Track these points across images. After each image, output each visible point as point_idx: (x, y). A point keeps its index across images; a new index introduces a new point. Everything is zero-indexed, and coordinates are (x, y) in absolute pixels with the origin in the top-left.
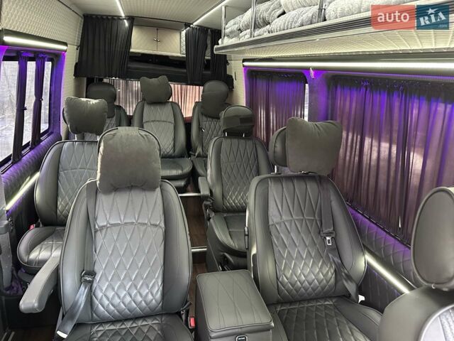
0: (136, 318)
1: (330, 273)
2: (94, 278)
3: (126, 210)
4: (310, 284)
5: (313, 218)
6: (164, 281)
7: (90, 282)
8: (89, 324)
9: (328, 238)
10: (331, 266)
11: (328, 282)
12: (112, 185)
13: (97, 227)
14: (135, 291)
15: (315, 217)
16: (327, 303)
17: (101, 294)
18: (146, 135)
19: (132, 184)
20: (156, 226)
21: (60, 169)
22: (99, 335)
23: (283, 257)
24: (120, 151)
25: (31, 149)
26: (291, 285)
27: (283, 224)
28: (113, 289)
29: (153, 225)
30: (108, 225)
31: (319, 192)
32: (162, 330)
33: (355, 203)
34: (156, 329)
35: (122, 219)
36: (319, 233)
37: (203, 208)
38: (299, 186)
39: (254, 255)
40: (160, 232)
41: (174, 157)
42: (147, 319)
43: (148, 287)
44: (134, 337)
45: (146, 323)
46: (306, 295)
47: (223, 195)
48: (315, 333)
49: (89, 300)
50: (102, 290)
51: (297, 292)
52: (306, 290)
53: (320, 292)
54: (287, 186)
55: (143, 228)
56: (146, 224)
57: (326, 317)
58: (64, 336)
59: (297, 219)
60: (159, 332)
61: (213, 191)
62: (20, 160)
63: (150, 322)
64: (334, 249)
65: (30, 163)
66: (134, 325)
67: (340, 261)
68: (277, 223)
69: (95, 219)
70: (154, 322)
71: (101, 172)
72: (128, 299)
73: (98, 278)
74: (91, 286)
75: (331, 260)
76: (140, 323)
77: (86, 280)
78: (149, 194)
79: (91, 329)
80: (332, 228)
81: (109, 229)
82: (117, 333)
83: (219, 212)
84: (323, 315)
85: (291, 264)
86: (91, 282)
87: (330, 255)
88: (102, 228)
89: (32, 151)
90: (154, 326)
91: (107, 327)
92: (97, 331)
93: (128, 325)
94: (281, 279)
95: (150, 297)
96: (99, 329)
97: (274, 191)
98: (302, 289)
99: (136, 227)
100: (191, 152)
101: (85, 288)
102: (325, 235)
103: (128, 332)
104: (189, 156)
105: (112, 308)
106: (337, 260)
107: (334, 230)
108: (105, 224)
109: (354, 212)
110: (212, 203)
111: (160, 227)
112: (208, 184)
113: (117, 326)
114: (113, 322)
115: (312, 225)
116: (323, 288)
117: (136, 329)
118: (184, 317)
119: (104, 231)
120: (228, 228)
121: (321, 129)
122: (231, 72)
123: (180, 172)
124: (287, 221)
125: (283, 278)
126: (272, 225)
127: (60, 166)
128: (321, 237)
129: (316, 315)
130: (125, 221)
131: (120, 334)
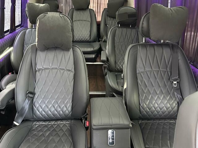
0: (57, 120)
1: (174, 104)
2: (34, 96)
3: (53, 61)
4: (161, 109)
5: (166, 70)
6: (73, 101)
7: (31, 97)
8: (31, 120)
9: (174, 82)
10: (176, 100)
11: (172, 109)
12: (44, 45)
13: (37, 69)
14: (57, 105)
15: (167, 69)
17: (38, 105)
18: (63, 16)
19: (56, 46)
20: (70, 71)
21: (25, 43)
22: (36, 126)
23: (144, 93)
24: (48, 25)
25: (10, 33)
26: (149, 109)
27: (145, 73)
28: (45, 103)
29: (68, 70)
30: (43, 69)
31: (171, 54)
32: (71, 127)
33: (195, 63)
34: (68, 126)
35: (51, 65)
36: (169, 79)
37: (103, 69)
38: (158, 50)
39: (125, 89)
40: (72, 74)
41: (90, 42)
42: (63, 121)
43: (64, 103)
44: (54, 129)
45: (63, 123)
46: (158, 115)
47: (115, 62)
48: (161, 136)
49: (31, 107)
50: (38, 103)
51: (152, 113)
52: (158, 112)
53: (168, 115)
54: (150, 50)
55: (62, 71)
56: (64, 69)
57: (169, 129)
58: (17, 124)
59: (155, 71)
60: (69, 128)
61: (109, 59)
62: (3, 37)
63: (64, 122)
64: (178, 89)
65: (8, 39)
66: (56, 123)
67: (181, 97)
68: (142, 72)
69: (36, 64)
70: (67, 122)
71: (38, 37)
72: (53, 109)
73: (36, 96)
74: (33, 100)
75: (176, 96)
76: (59, 122)
77: (29, 96)
78: (66, 53)
79: (32, 123)
80: (178, 77)
81: (43, 70)
82: (46, 126)
83: (113, 71)
84: (168, 128)
85: (149, 97)
86: (33, 98)
87: (175, 93)
88: (39, 70)
89: (10, 34)
90: (66, 124)
91: (41, 123)
92: (35, 125)
93: (53, 123)
94: (142, 105)
95: (65, 109)
96: (37, 123)
97: (141, 53)
98: (156, 112)
99: (58, 71)
100: (100, 39)
101: (29, 101)
102: (172, 81)
103: (52, 126)
104: (99, 41)
105: (44, 113)
106: (179, 96)
107: (179, 78)
108: (41, 68)
109: (194, 68)
110: (108, 66)
111: (72, 71)
112: (106, 54)
113: (47, 123)
114: (44, 121)
115: (164, 75)
116: (169, 112)
117: (56, 125)
118: (83, 121)
119: (40, 72)
120: (117, 80)
121: (173, 11)
123: (92, 49)
124: (148, 71)
125: (143, 105)
126: (139, 73)
127: (25, 42)
128: (170, 81)
129: (163, 127)
130: (52, 67)
131: (47, 127)
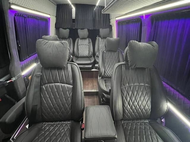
11: (147, 114)
16: (145, 121)
22: (45, 126)
32: (71, 126)
41: (89, 57)
63: (66, 122)
76: (62, 122)
79: (42, 124)
83: (103, 78)
90: (68, 124)
93: (58, 123)
96: (46, 123)
103: (57, 126)
113: (53, 123)
117: (60, 125)
120: (105, 83)
122: (111, 24)
129: (140, 127)
131: (53, 126)
